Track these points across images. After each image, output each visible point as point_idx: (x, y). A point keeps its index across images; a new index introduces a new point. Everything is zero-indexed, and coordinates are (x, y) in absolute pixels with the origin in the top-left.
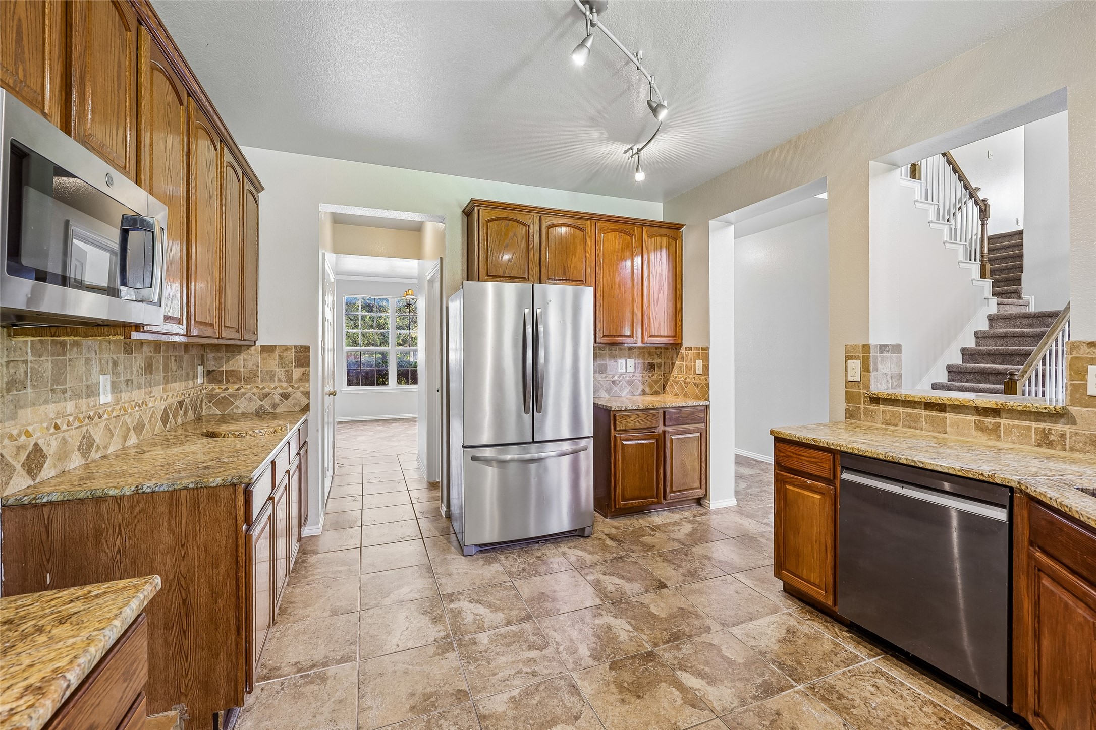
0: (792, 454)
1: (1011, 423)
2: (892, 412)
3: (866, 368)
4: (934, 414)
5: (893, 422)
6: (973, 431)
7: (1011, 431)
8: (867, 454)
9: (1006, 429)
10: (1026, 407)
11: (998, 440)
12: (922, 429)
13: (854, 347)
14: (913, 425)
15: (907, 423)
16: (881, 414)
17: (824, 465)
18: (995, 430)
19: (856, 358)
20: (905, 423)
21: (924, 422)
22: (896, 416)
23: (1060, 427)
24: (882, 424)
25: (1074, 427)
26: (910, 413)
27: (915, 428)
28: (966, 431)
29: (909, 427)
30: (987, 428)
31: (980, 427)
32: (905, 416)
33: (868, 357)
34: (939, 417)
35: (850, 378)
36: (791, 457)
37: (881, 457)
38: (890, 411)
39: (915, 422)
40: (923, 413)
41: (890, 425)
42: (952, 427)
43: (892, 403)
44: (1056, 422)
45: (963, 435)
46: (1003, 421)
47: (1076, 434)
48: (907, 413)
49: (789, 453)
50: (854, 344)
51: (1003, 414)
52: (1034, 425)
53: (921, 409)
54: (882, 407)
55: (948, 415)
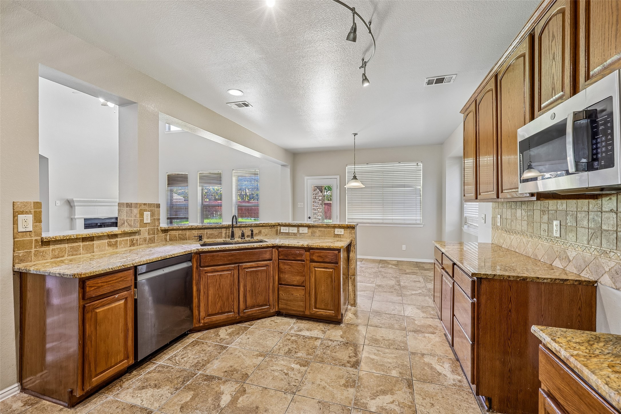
0: (103, 284)
1: (121, 239)
2: (60, 248)
3: (38, 219)
4: (88, 243)
5: (60, 255)
6: (107, 248)
7: (121, 243)
8: (153, 261)
9: (120, 242)
10: (131, 231)
11: (117, 249)
12: (80, 254)
13: (25, 204)
14: (75, 253)
15: (71, 253)
16: (51, 252)
17: (128, 279)
18: (115, 245)
19: (27, 213)
20: (69, 254)
21: (82, 250)
22: (63, 250)
23: (137, 237)
24: (52, 259)
25: (140, 236)
26: (73, 246)
27: (76, 255)
28: (103, 248)
29: (72, 255)
30: (113, 244)
31: (110, 245)
32: (69, 249)
33: (40, 212)
34: (90, 244)
35: (21, 229)
36: (102, 286)
37: (160, 259)
38: (58, 248)
39: (76, 251)
40: (81, 244)
41: (58, 258)
42: (97, 248)
43: (60, 242)
44: (135, 235)
45: (102, 251)
46: (118, 239)
47: (141, 238)
48: (71, 247)
49: (100, 285)
50: (25, 201)
51: (119, 236)
52: (128, 238)
53: (80, 242)
54: (52, 247)
55: (95, 242)
